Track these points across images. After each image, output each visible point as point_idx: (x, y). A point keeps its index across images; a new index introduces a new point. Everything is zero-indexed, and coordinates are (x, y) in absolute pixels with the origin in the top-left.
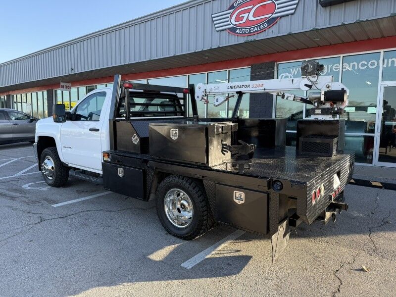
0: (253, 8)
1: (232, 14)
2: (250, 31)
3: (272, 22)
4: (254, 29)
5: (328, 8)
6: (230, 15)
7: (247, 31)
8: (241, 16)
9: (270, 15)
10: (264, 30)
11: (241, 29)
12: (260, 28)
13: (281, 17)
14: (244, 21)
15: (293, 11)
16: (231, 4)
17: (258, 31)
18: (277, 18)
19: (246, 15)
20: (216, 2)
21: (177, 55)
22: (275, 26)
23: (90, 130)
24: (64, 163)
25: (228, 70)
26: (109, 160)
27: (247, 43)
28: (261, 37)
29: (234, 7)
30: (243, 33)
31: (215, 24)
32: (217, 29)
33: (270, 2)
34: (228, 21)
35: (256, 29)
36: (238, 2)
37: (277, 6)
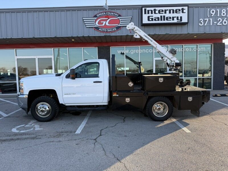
0: (108, 19)
1: (96, 20)
2: (107, 30)
3: (118, 28)
4: (109, 30)
5: (143, 27)
6: (94, 20)
7: (105, 30)
8: (101, 22)
9: (117, 25)
10: (114, 31)
12: (112, 30)
13: (123, 26)
14: (103, 25)
16: (95, 15)
17: (112, 31)
18: (121, 27)
19: (104, 22)
20: (85, 12)
21: (58, 37)
22: (120, 30)
23: (94, 82)
24: (62, 104)
25: (83, 48)
26: (118, 95)
27: (105, 36)
28: (113, 34)
29: (97, 17)
30: (103, 31)
31: (85, 23)
32: (87, 26)
33: (117, 18)
34: (94, 23)
35: (110, 30)
36: (99, 14)
37: (121, 21)
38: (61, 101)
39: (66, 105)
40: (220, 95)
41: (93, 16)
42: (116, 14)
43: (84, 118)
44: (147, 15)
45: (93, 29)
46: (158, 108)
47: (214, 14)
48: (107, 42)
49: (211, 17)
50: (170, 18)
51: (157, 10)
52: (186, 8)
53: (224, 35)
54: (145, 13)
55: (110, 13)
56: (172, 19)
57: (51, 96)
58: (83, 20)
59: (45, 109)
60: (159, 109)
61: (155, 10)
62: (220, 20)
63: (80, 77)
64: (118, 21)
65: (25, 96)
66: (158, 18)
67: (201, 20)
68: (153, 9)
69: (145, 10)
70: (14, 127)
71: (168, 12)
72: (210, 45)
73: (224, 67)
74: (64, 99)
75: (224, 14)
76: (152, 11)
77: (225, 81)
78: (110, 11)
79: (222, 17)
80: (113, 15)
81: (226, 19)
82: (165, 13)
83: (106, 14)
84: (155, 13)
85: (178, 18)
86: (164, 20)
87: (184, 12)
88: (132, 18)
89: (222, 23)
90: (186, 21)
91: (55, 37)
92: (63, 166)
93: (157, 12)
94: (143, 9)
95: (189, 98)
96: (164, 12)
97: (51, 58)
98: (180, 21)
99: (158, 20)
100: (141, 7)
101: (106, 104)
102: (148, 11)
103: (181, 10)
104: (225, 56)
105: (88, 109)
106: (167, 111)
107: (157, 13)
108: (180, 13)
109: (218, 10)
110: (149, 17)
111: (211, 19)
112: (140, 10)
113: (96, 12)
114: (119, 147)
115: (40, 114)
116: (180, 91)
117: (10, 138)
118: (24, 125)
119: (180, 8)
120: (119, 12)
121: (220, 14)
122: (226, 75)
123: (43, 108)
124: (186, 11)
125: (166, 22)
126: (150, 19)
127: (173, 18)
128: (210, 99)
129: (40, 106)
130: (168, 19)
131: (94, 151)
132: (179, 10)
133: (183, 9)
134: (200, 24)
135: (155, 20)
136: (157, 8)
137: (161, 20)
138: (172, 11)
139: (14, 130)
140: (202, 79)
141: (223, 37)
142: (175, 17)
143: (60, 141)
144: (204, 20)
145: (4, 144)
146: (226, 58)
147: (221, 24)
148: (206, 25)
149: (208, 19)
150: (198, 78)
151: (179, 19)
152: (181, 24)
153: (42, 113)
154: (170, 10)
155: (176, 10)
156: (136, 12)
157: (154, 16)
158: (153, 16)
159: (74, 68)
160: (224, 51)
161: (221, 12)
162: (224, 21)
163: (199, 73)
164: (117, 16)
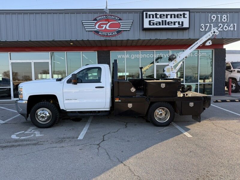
0: (108, 23)
1: (96, 24)
2: (107, 34)
3: (119, 32)
5: (144, 31)
6: (94, 24)
8: (101, 26)
9: (118, 29)
10: (115, 35)
11: (102, 33)
12: (113, 34)
13: (124, 31)
14: (104, 28)
15: (129, 29)
16: (95, 18)
18: (121, 31)
19: (105, 26)
20: (84, 15)
21: (55, 40)
22: (120, 34)
23: (96, 87)
24: (63, 110)
25: (81, 52)
26: (120, 101)
27: (105, 40)
28: (113, 39)
29: (97, 20)
30: (103, 35)
31: (84, 27)
32: (86, 30)
33: (117, 22)
34: (94, 27)
35: (110, 34)
36: (99, 18)
37: (121, 25)
38: (62, 107)
39: (67, 110)
40: (221, 101)
41: (93, 19)
42: (117, 18)
43: (85, 124)
44: (148, 19)
45: (93, 33)
46: (159, 113)
47: (215, 19)
48: (107, 47)
49: (212, 22)
50: (172, 23)
51: (158, 14)
52: (187, 13)
53: (224, 40)
54: (146, 17)
55: (110, 17)
56: (173, 24)
57: (51, 102)
58: (82, 23)
59: (46, 114)
60: (161, 114)
61: (156, 14)
62: (221, 26)
63: (82, 82)
64: (118, 25)
65: (24, 102)
66: (160, 23)
67: (202, 26)
68: (154, 13)
69: (146, 14)
70: (13, 133)
71: (169, 16)
72: (211, 51)
73: (225, 72)
74: (65, 104)
75: (224, 20)
76: (153, 15)
77: (226, 87)
78: (110, 14)
79: (222, 23)
80: (114, 19)
81: (226, 24)
82: (167, 17)
83: (106, 18)
84: (156, 17)
85: (179, 23)
86: (166, 25)
87: (185, 17)
88: (132, 22)
89: (222, 28)
90: (188, 26)
91: (53, 41)
92: (68, 170)
93: (158, 16)
94: (145, 13)
95: (190, 103)
96: (165, 17)
97: (48, 63)
98: (181, 26)
99: (160, 25)
100: (142, 11)
101: (108, 110)
102: (150, 15)
103: (182, 15)
104: (226, 61)
105: (90, 114)
106: (169, 117)
107: (159, 18)
108: (181, 18)
109: (219, 16)
110: (150, 21)
111: (212, 25)
112: (141, 14)
113: (96, 16)
114: (122, 152)
115: (40, 120)
116: (181, 96)
117: (10, 144)
118: (23, 132)
119: (182, 13)
120: (119, 15)
121: (221, 20)
122: (227, 80)
123: (43, 113)
124: (187, 16)
125: (167, 26)
126: (152, 24)
127: (175, 23)
128: (211, 104)
129: (40, 112)
130: (170, 24)
131: (98, 156)
132: (181, 15)
133: (184, 14)
134: (201, 29)
135: (156, 24)
136: (158, 13)
137: (163, 25)
138: (173, 16)
139: (14, 137)
140: (203, 85)
141: (224, 42)
142: (177, 22)
143: (63, 147)
144: (205, 25)
145: (6, 150)
146: (227, 63)
147: (222, 30)
148: (207, 30)
149: (209, 25)
150: (199, 83)
151: (181, 23)
152: (182, 29)
153: (42, 119)
154: (171, 15)
155: (178, 15)
156: (137, 16)
157: (156, 20)
158: (154, 21)
159: (76, 73)
160: (225, 57)
161: (221, 18)
162: (225, 26)
163: (200, 79)
164: (117, 20)
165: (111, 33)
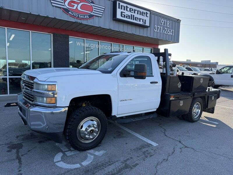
0: (80, 3)
2: (78, 16)
4: (81, 16)
9: (90, 12)
10: (87, 19)
11: (73, 13)
12: (85, 17)
13: (96, 16)
14: (75, 8)
15: (101, 16)
17: (83, 18)
18: (94, 15)
19: (76, 5)
22: (92, 19)
28: (84, 22)
30: (73, 16)
32: (53, 4)
33: (90, 5)
37: (94, 9)
44: (120, 10)
45: (61, 10)
47: (163, 23)
48: (65, 30)
54: (119, 8)
56: (139, 20)
62: (166, 29)
66: (129, 16)
68: (125, 5)
69: (119, 4)
71: (136, 12)
75: (168, 25)
76: (124, 7)
79: (167, 27)
85: (143, 20)
86: (134, 19)
88: (104, 9)
90: (149, 25)
94: (118, 2)
96: (133, 12)
98: (144, 23)
99: (129, 18)
102: (121, 6)
103: (145, 14)
107: (128, 11)
108: (145, 16)
111: (161, 27)
119: (145, 11)
124: (148, 15)
125: (135, 21)
130: (137, 20)
134: (155, 30)
136: (129, 6)
137: (131, 19)
142: (141, 19)
144: (157, 27)
147: (166, 33)
148: (158, 31)
149: (159, 27)
154: (138, 11)
155: (142, 12)
156: (109, 3)
158: (125, 13)
162: (168, 31)
164: (90, 2)
165: (83, 16)
